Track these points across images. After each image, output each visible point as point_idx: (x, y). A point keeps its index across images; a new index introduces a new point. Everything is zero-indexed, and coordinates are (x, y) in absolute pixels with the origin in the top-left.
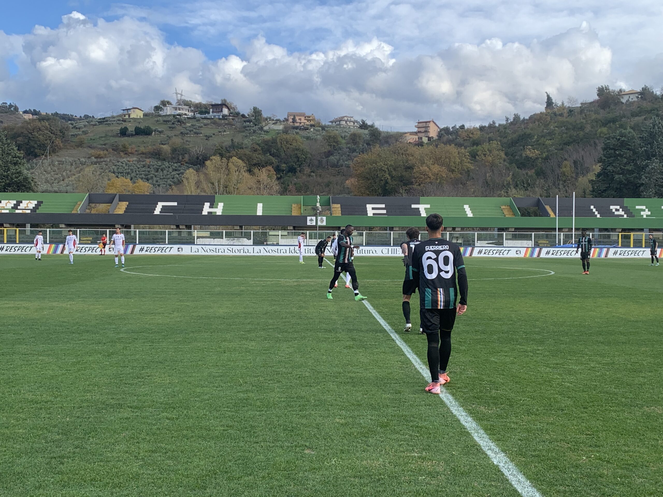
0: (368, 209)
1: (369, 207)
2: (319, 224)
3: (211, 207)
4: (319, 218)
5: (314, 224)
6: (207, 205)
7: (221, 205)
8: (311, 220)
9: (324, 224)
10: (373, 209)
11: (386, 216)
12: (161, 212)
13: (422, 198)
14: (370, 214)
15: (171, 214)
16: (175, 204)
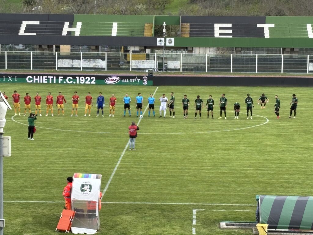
0: (215, 29)
1: (217, 26)
2: (168, 45)
3: (71, 26)
4: (168, 39)
5: (163, 44)
6: (67, 24)
7: (79, 24)
8: (161, 41)
10: (221, 28)
11: (231, 37)
12: (25, 32)
13: (268, 18)
14: (217, 35)
15: (35, 34)
16: (38, 23)
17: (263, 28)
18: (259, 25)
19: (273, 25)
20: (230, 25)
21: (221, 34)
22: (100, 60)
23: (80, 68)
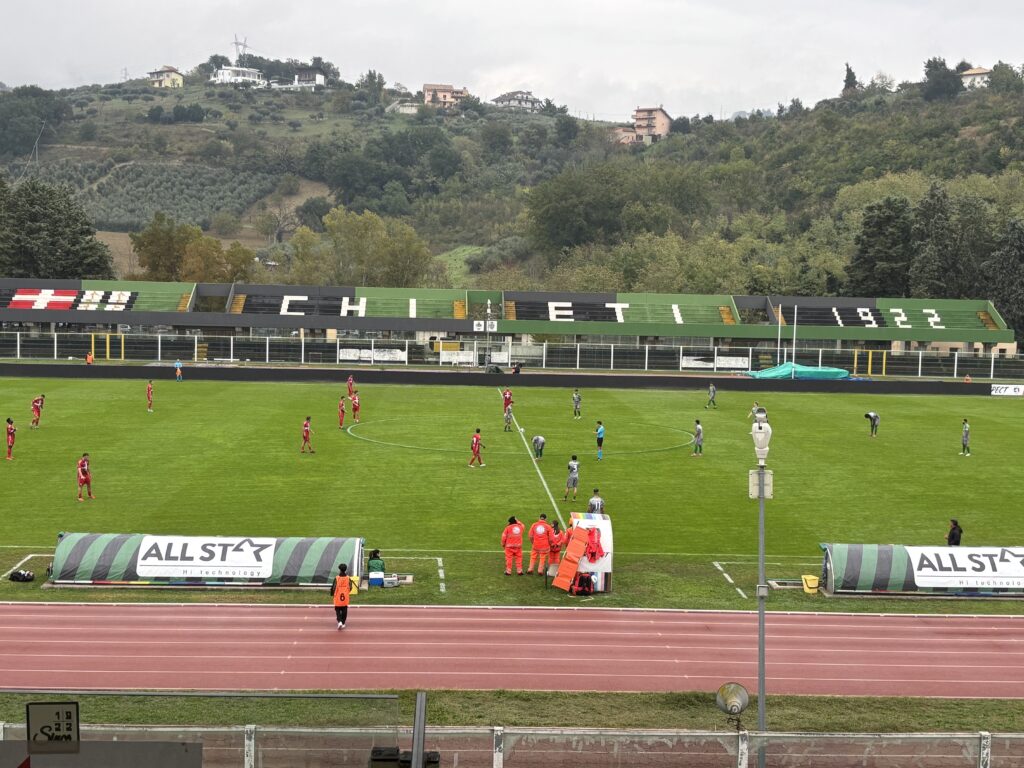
0: (550, 310)
1: (552, 305)
2: (489, 330)
3: (352, 302)
4: (489, 323)
5: (482, 329)
6: (346, 300)
7: (363, 301)
8: (479, 325)
9: (495, 329)
10: (557, 308)
11: (573, 320)
12: (289, 310)
13: (619, 295)
14: (552, 317)
15: (303, 314)
16: (305, 298)
17: (614, 309)
18: (608, 305)
19: (627, 306)
20: (569, 305)
21: (558, 317)
22: (398, 351)
23: (370, 362)
